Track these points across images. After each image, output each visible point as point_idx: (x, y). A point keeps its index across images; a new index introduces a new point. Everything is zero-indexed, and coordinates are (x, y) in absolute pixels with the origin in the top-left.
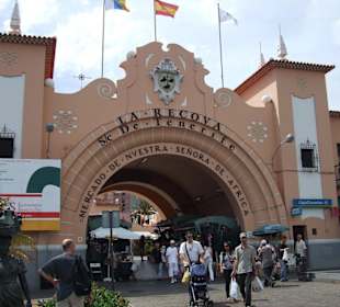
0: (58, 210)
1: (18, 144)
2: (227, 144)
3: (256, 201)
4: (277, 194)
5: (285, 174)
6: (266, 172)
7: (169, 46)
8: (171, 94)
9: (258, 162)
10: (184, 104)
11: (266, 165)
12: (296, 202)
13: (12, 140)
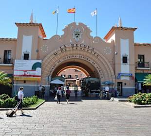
1: (30, 55)
2: (96, 55)
3: (106, 74)
4: (112, 72)
5: (116, 65)
6: (109, 64)
7: (79, 23)
8: (78, 39)
9: (107, 61)
10: (83, 42)
11: (109, 62)
12: (119, 74)
13: (28, 54)
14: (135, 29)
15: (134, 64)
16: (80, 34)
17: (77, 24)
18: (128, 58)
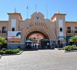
0: (20, 38)
1: (15, 29)
2: (47, 28)
3: (52, 37)
4: (55, 35)
5: (57, 32)
6: (53, 32)
7: (38, 12)
9: (52, 30)
10: (40, 22)
13: (14, 28)
14: (65, 15)
15: (65, 31)
16: (39, 18)
17: (38, 13)
18: (63, 29)
